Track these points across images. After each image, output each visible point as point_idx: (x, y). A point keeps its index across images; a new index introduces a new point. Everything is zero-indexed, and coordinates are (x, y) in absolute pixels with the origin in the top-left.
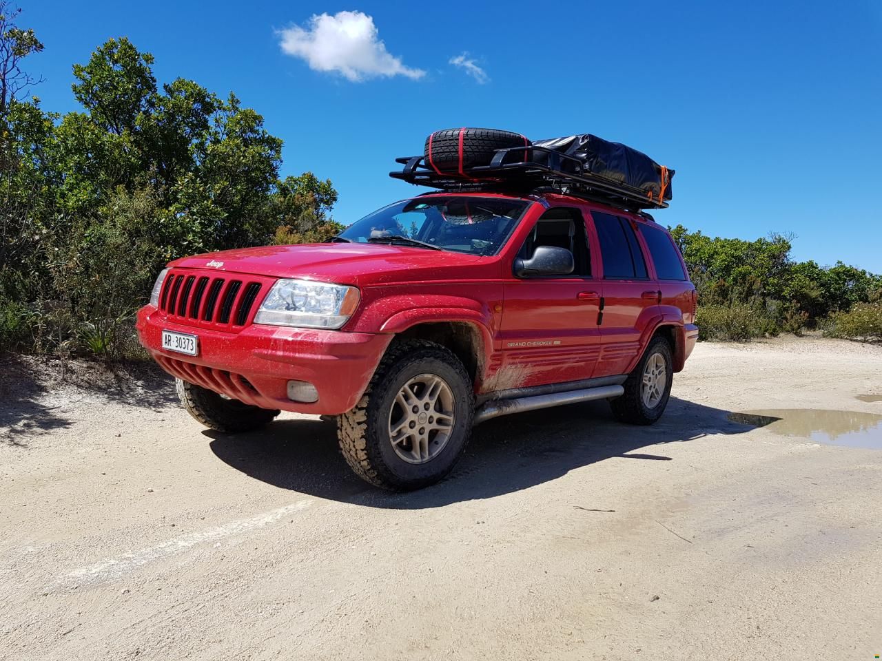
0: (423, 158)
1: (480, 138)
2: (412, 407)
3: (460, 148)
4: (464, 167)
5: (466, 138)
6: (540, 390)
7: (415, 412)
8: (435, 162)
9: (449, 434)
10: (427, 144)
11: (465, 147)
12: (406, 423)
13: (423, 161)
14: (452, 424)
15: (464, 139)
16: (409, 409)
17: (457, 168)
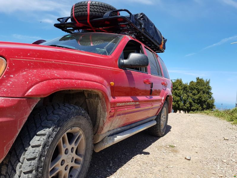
0: (70, 17)
1: (98, 5)
2: (65, 149)
3: (88, 9)
4: (90, 19)
5: (92, 5)
6: (129, 127)
7: (66, 153)
8: (76, 17)
9: (79, 170)
10: (72, 9)
11: (91, 9)
12: (59, 162)
13: (70, 19)
14: (81, 163)
15: (90, 5)
16: (63, 150)
17: (87, 20)
